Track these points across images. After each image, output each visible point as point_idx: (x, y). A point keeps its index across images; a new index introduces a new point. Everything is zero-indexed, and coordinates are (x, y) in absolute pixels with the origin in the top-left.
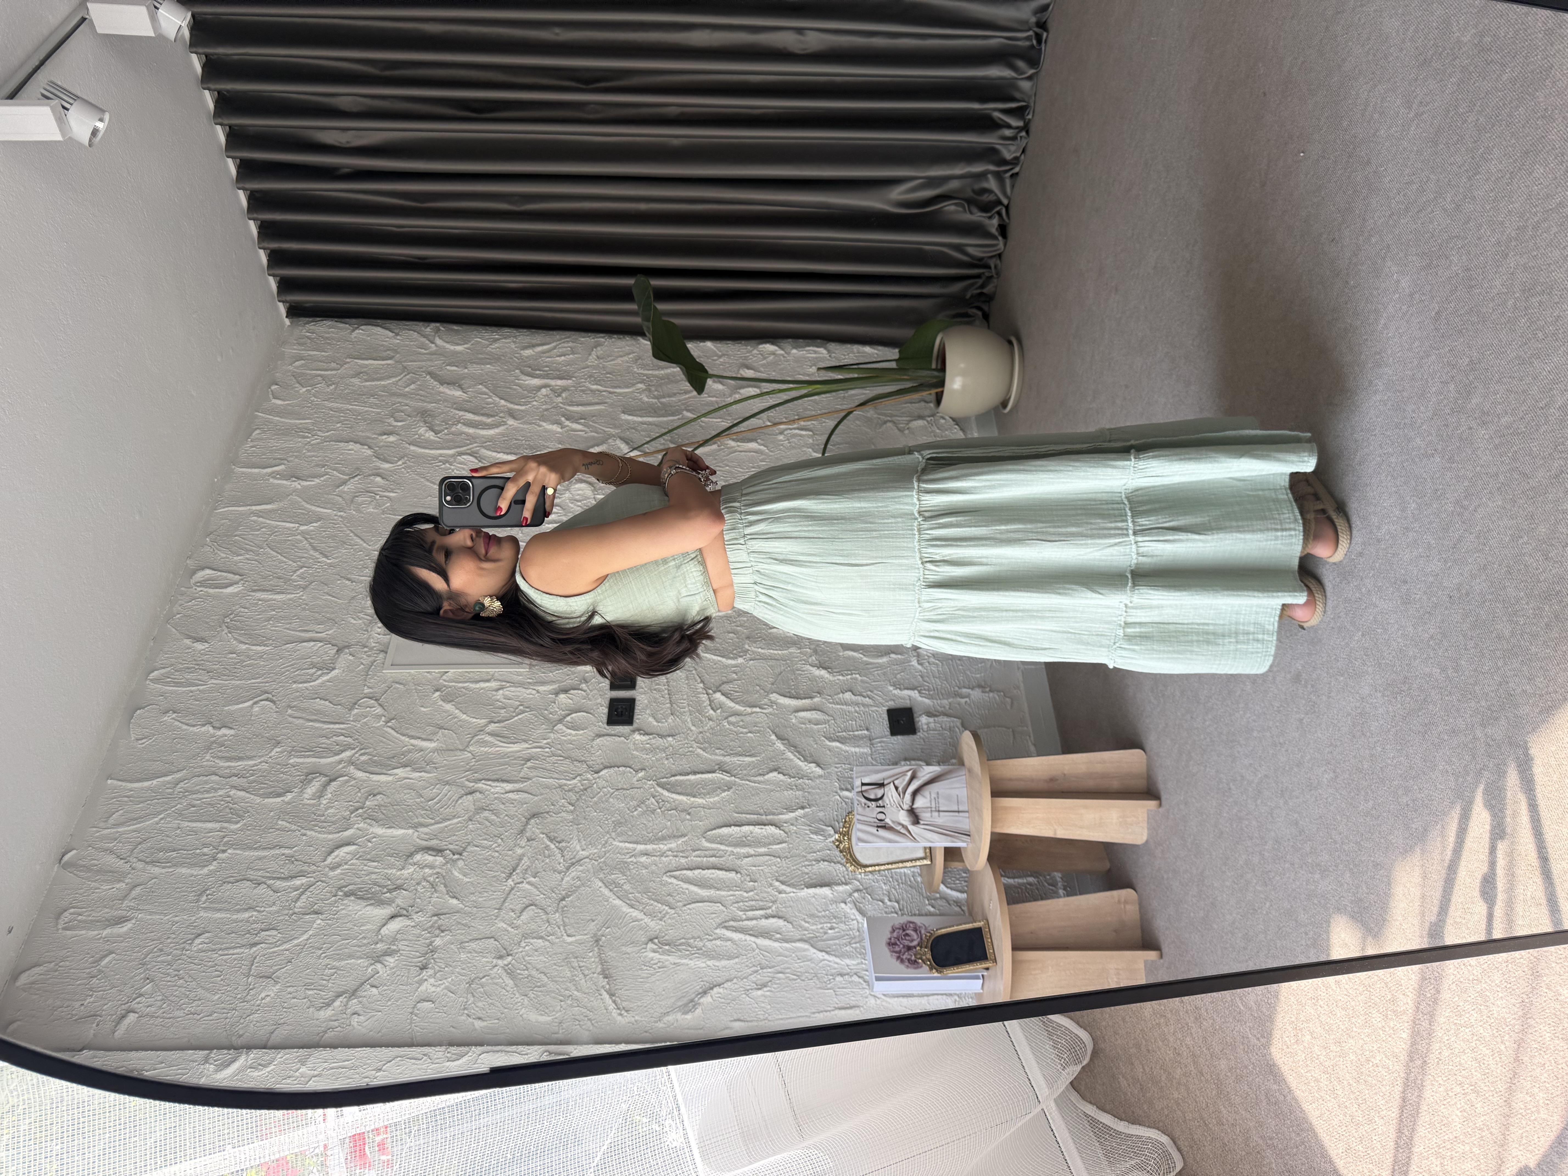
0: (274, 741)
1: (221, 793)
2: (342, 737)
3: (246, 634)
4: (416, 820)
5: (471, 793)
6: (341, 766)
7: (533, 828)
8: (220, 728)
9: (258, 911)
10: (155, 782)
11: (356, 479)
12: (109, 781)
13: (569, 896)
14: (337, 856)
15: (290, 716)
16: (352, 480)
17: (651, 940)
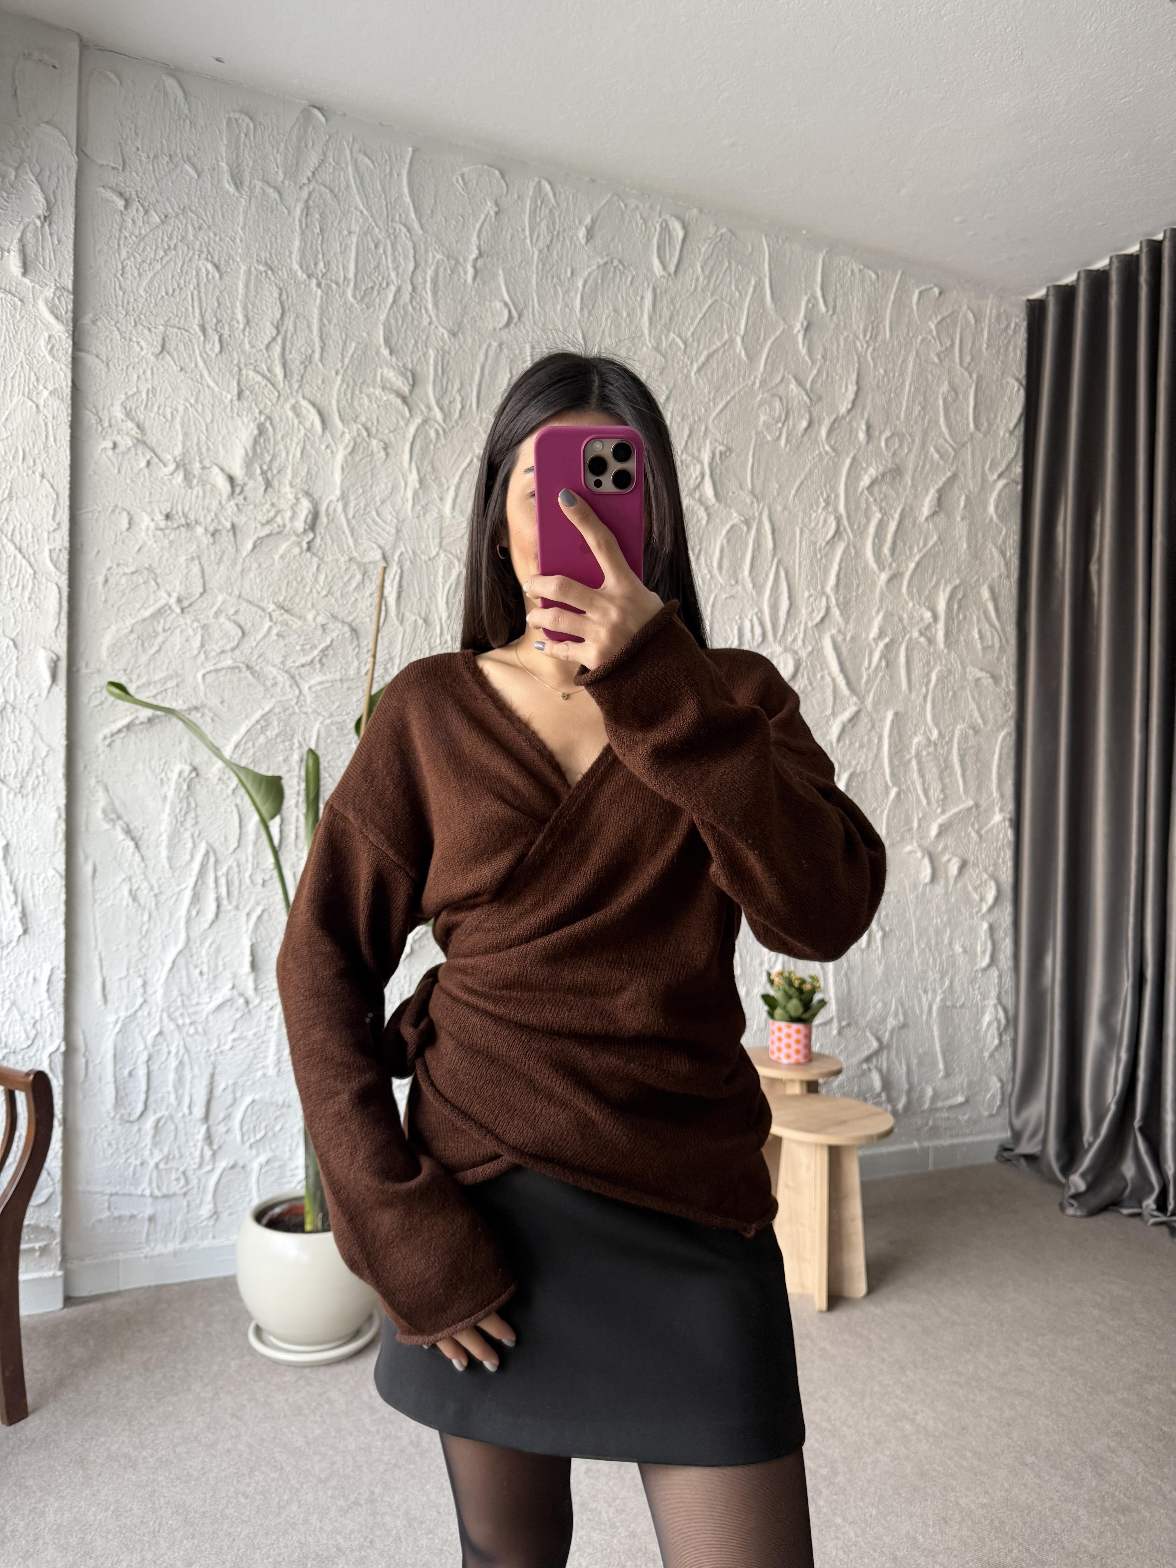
0: (456, 329)
1: (393, 275)
2: (459, 406)
3: (596, 285)
4: (352, 498)
5: (384, 558)
6: (423, 407)
7: (337, 631)
8: (474, 267)
9: (244, 330)
10: (408, 200)
11: (806, 398)
12: (410, 149)
13: (253, 674)
14: (309, 411)
15: (490, 345)
16: (803, 393)
17: (195, 769)
